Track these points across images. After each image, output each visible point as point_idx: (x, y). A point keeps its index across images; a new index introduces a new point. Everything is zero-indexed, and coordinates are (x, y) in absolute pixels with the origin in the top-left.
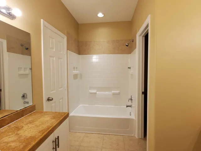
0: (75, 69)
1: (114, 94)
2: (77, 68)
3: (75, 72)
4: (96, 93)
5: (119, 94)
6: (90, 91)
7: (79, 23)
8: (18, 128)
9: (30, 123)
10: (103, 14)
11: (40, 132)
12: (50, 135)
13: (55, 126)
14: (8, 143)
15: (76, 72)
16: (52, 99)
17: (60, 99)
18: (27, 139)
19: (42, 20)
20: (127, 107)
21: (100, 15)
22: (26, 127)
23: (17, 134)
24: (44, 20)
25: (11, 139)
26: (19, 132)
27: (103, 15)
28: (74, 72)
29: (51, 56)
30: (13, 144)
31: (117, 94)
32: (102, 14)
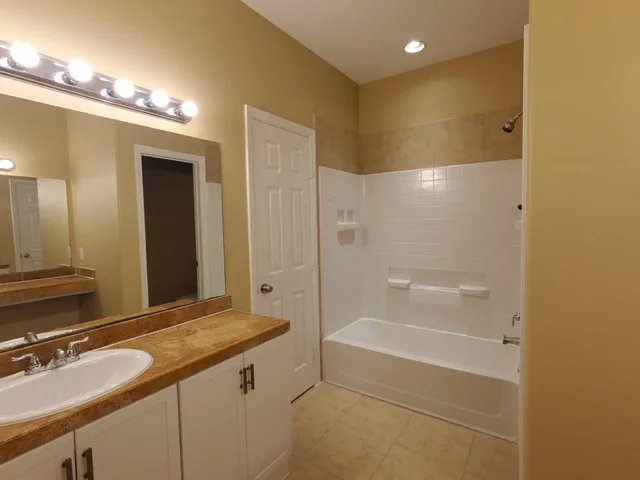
0: (346, 214)
1: (466, 295)
2: (350, 213)
3: (344, 224)
4: (407, 288)
5: (485, 295)
6: (390, 280)
7: (360, 83)
8: (188, 333)
9: (211, 328)
10: (422, 42)
11: (214, 345)
12: (232, 356)
13: (246, 342)
14: (165, 349)
15: (350, 223)
16: (271, 288)
17: (297, 293)
18: (192, 351)
19: (246, 106)
20: (505, 342)
21: (414, 47)
22: (200, 333)
23: (183, 341)
24: (252, 104)
25: (171, 346)
26: (186, 338)
27: (423, 46)
28: (340, 223)
29: (269, 188)
30: (170, 353)
31: (478, 297)
32: (418, 44)
